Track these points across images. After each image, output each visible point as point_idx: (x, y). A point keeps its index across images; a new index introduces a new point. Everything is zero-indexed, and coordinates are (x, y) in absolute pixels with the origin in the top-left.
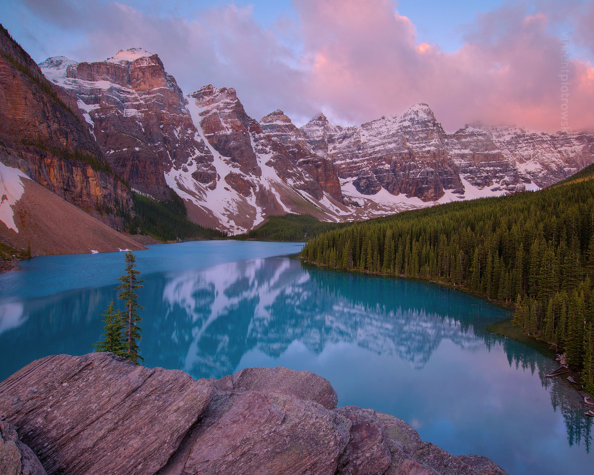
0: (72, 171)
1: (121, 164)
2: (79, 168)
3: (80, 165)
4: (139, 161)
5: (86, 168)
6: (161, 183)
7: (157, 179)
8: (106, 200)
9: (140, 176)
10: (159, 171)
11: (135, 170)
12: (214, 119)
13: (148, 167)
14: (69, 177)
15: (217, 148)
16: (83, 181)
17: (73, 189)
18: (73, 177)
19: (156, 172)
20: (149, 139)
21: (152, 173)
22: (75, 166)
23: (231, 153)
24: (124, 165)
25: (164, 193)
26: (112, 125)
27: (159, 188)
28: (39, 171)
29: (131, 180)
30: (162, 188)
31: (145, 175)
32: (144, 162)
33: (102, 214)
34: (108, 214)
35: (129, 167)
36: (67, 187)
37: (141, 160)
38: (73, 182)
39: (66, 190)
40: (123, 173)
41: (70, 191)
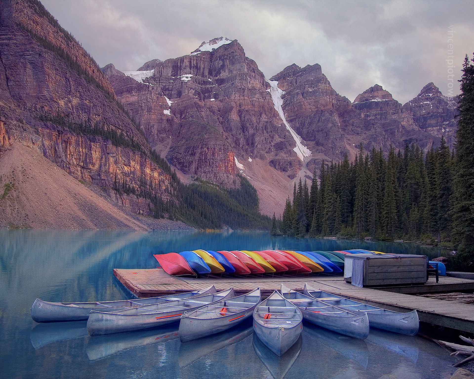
0: (91, 147)
1: (190, 152)
2: (98, 144)
3: (99, 140)
4: (208, 148)
5: (106, 143)
6: (230, 172)
7: (226, 167)
8: (128, 179)
9: (208, 164)
10: (229, 157)
11: (203, 158)
12: (297, 100)
13: (216, 154)
14: (86, 154)
15: (299, 133)
16: (102, 158)
17: (91, 167)
18: (91, 154)
19: (225, 160)
20: (227, 128)
21: (221, 160)
22: (94, 142)
23: (315, 136)
24: (193, 154)
25: (234, 182)
26: (191, 117)
27: (228, 176)
28: (55, 148)
29: (200, 169)
30: (232, 176)
31: (213, 163)
32: (213, 149)
33: (121, 194)
34: (128, 194)
35: (197, 155)
36: (84, 165)
37: (209, 147)
38: (91, 158)
39: (83, 167)
40: (192, 162)
41: (87, 169)
